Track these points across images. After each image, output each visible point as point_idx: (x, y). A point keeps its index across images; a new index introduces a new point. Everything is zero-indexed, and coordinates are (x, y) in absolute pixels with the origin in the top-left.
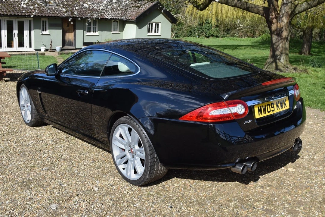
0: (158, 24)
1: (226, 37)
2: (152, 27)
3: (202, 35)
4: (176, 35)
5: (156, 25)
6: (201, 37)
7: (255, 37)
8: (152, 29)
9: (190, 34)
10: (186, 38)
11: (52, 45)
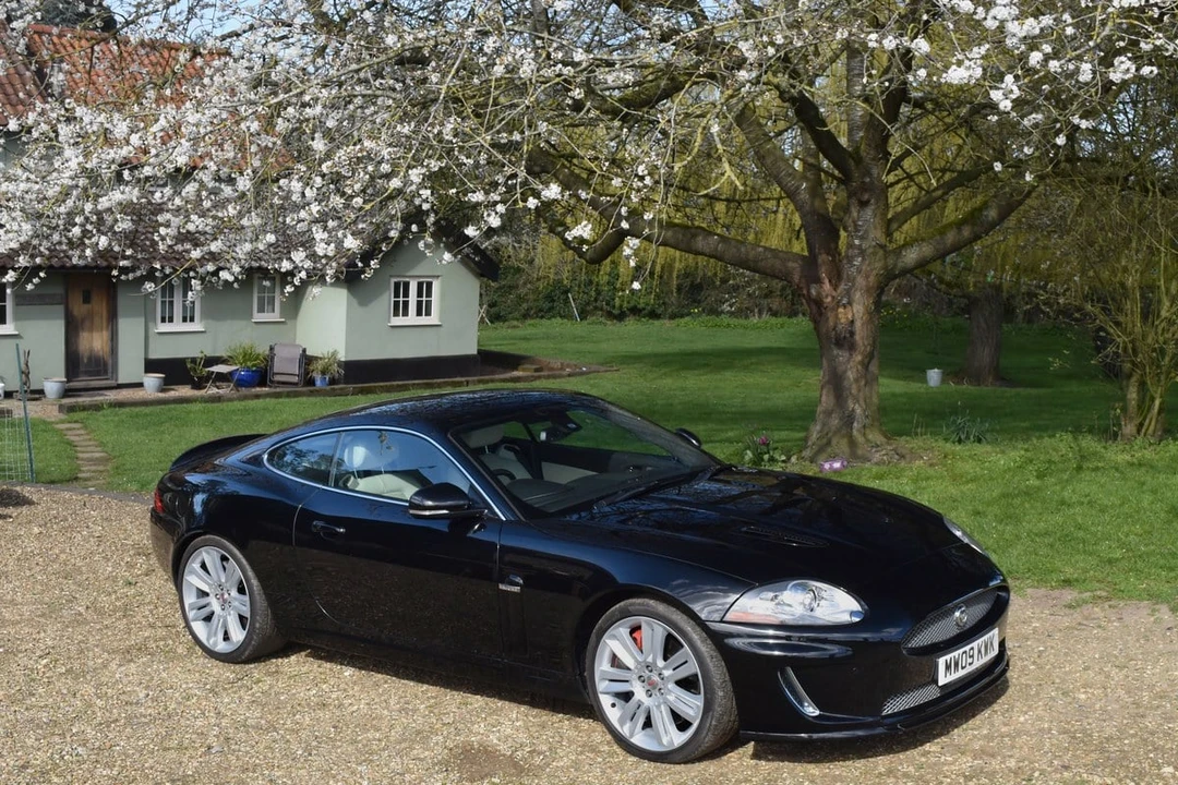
0: (429, 285)
1: (688, 315)
2: (406, 294)
3: (596, 308)
4: (493, 310)
5: (420, 285)
6: (591, 319)
7: (801, 315)
8: (406, 304)
9: (546, 305)
10: (532, 322)
11: (27, 375)
